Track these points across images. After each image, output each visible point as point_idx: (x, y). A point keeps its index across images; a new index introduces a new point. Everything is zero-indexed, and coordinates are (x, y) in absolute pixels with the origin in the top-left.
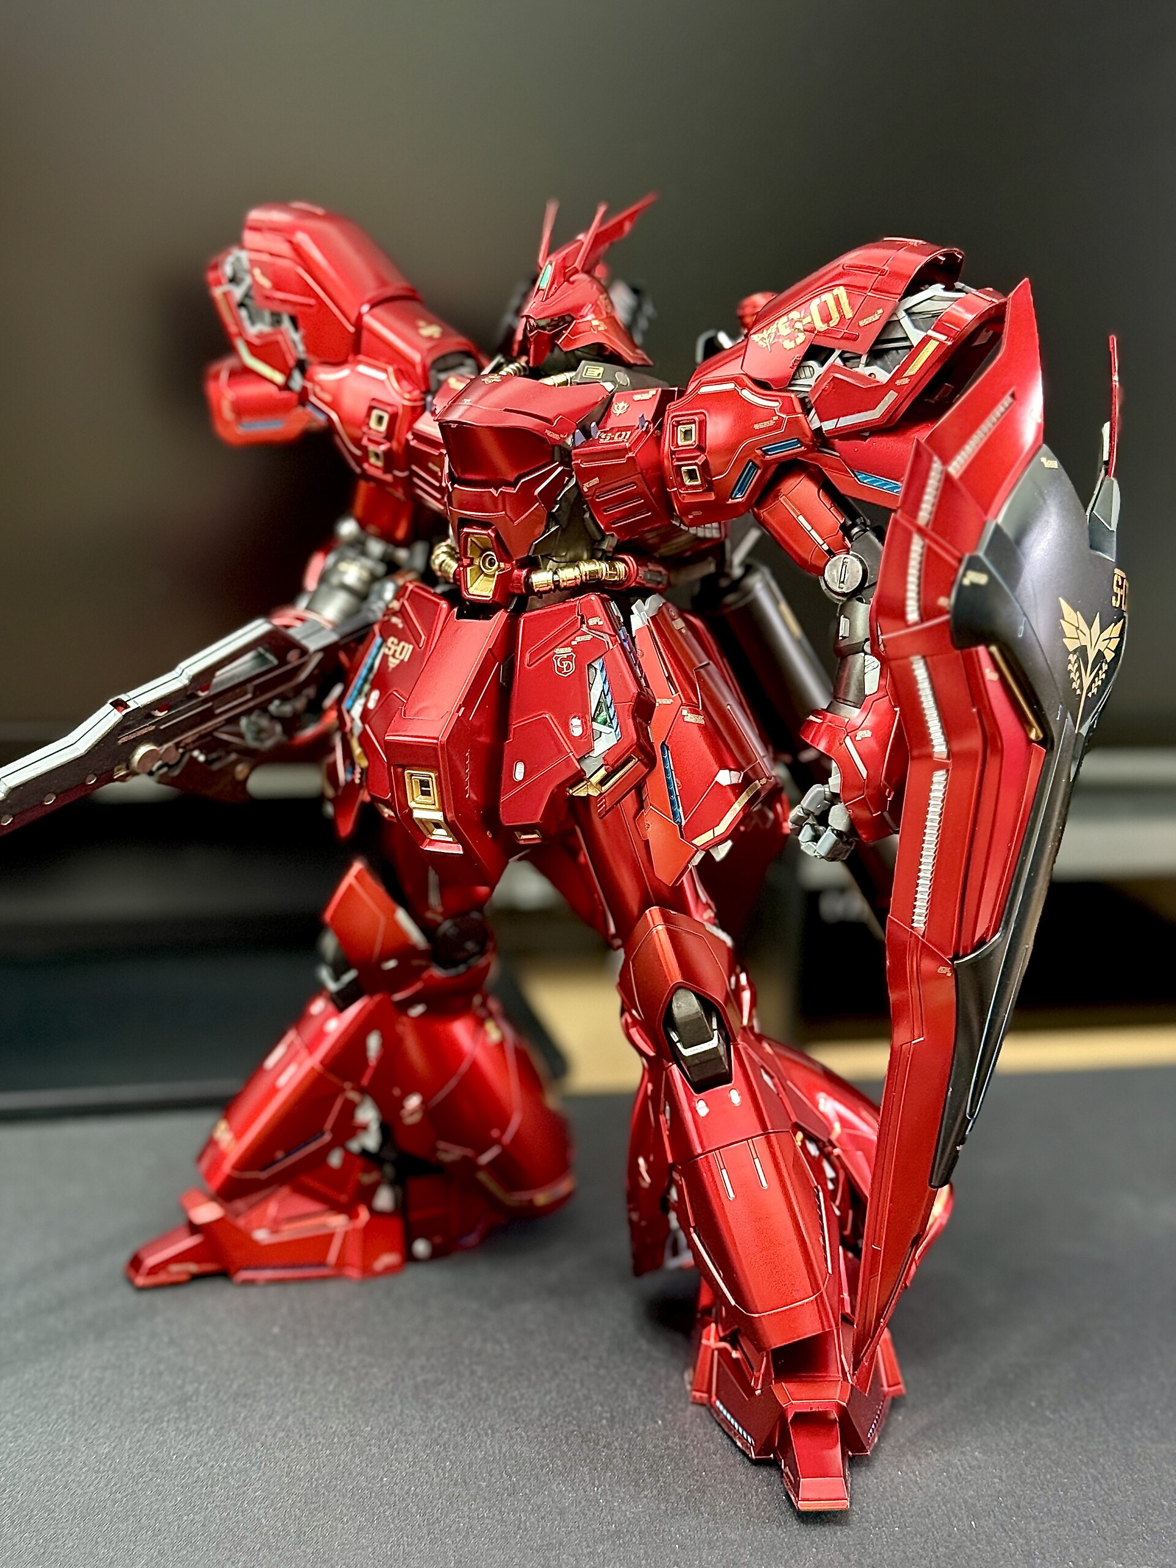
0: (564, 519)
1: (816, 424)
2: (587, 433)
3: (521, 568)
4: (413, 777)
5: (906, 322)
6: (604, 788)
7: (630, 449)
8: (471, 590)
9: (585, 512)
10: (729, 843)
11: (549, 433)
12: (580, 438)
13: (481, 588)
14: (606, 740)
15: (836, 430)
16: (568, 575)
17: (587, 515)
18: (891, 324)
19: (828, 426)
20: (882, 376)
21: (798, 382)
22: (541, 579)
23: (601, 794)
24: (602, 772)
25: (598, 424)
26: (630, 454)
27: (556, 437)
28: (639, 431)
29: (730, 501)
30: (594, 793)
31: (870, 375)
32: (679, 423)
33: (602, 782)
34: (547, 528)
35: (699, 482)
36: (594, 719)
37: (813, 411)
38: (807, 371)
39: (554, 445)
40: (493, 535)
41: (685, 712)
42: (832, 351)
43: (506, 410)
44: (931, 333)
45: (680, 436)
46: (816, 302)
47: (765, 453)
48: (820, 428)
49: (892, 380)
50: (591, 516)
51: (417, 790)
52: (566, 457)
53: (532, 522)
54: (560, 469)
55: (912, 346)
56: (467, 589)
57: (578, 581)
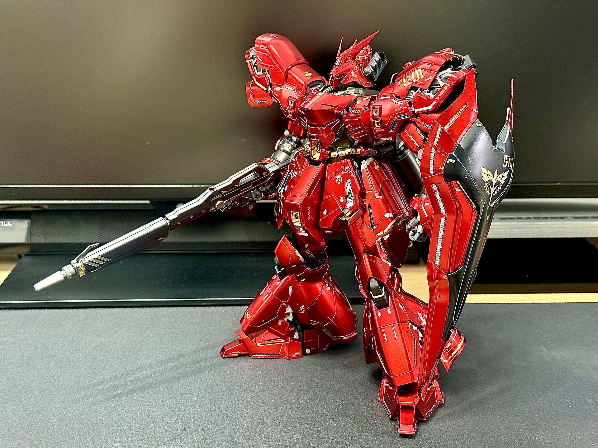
0: (341, 136)
1: (413, 110)
2: (348, 110)
3: (328, 151)
4: (293, 214)
5: (439, 80)
6: (350, 218)
7: (360, 116)
8: (314, 157)
9: (347, 134)
10: (389, 235)
11: (335, 111)
12: (346, 112)
13: (316, 156)
14: (350, 204)
15: (419, 112)
16: (342, 153)
17: (348, 135)
18: (435, 80)
19: (416, 110)
20: (432, 96)
21: (408, 97)
22: (334, 154)
23: (349, 220)
24: (349, 213)
25: (351, 107)
26: (360, 117)
27: (338, 112)
28: (363, 110)
29: (389, 132)
30: (347, 219)
31: (429, 96)
32: (374, 108)
33: (350, 216)
34: (336, 138)
35: (379, 126)
36: (347, 197)
37: (412, 106)
38: (411, 94)
39: (337, 114)
40: (319, 141)
41: (376, 195)
42: (418, 88)
43: (322, 104)
44: (446, 84)
45: (374, 112)
46: (413, 73)
47: (398, 118)
48: (414, 111)
49: (435, 97)
50: (349, 135)
51: (294, 217)
52: (340, 117)
53: (331, 137)
54: (339, 121)
55: (440, 87)
56: (312, 156)
57: (345, 155)
